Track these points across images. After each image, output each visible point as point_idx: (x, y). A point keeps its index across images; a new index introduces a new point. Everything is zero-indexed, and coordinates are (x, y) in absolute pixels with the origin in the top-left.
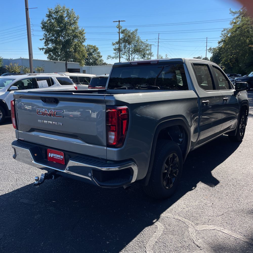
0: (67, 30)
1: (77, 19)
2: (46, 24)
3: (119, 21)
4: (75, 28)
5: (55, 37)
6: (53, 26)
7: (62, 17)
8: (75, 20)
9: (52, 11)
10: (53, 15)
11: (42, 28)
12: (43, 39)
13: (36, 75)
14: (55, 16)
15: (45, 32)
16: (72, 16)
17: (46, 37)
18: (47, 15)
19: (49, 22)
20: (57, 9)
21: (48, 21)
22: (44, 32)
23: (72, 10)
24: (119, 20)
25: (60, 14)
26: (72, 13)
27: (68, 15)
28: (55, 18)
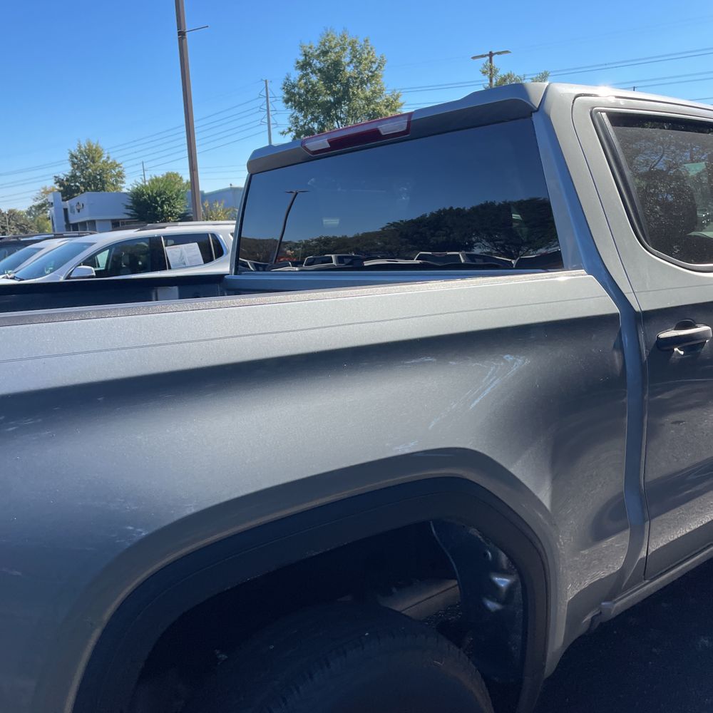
0: (350, 100)
1: (379, 67)
2: (297, 89)
3: (491, 55)
4: (374, 92)
5: (320, 123)
6: (313, 94)
7: (337, 65)
8: (374, 69)
9: (311, 51)
10: (315, 61)
11: (287, 101)
12: (290, 130)
13: (164, 228)
14: (318, 65)
15: (294, 111)
16: (366, 59)
17: (296, 126)
18: (298, 63)
19: (303, 81)
20: (324, 45)
21: (300, 81)
22: (290, 112)
23: (366, 41)
24: (490, 52)
25: (333, 58)
26: (366, 51)
27: (355, 57)
28: (320, 70)
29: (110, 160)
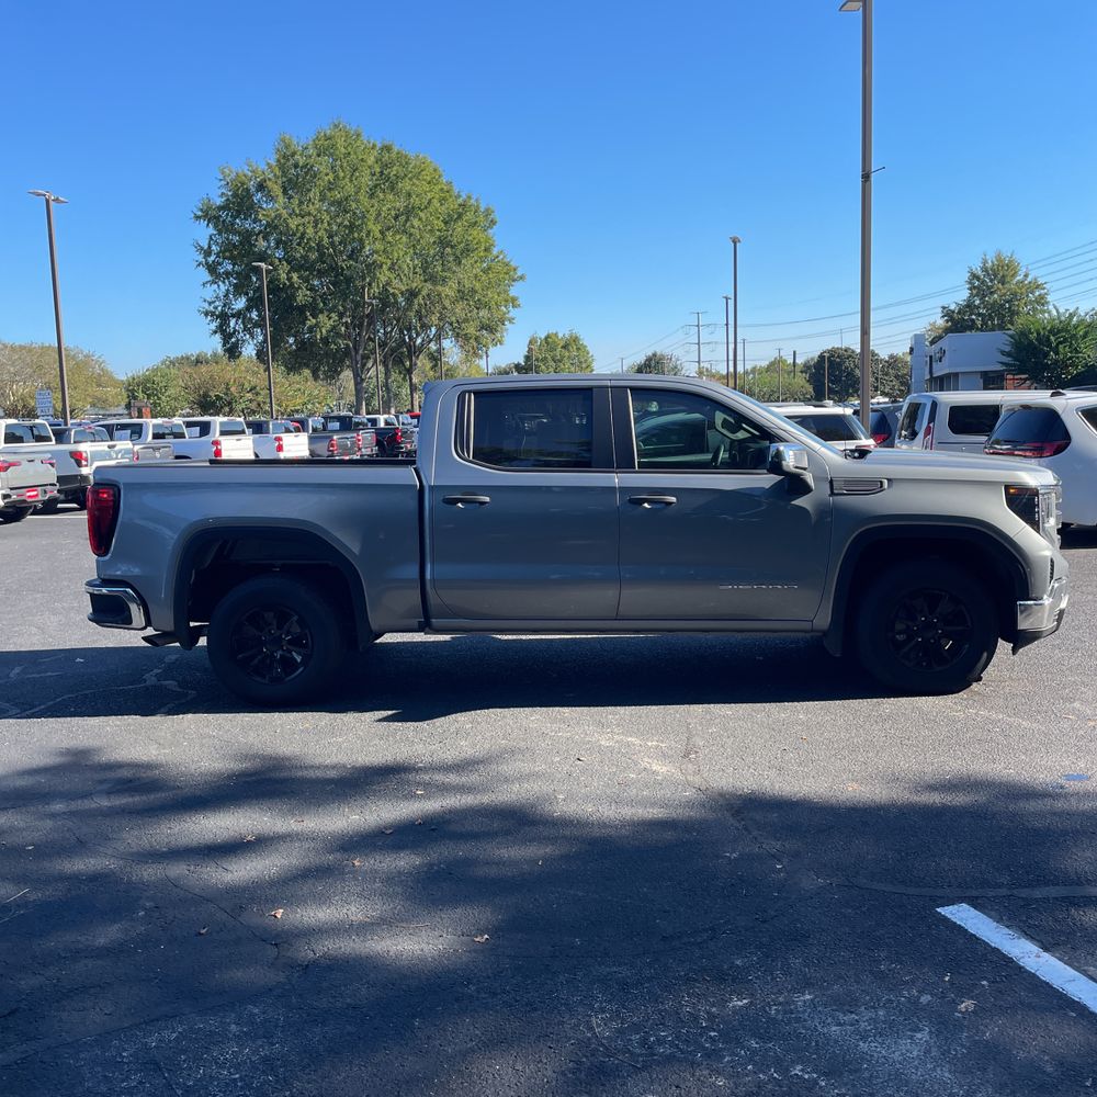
29: (1029, 279)
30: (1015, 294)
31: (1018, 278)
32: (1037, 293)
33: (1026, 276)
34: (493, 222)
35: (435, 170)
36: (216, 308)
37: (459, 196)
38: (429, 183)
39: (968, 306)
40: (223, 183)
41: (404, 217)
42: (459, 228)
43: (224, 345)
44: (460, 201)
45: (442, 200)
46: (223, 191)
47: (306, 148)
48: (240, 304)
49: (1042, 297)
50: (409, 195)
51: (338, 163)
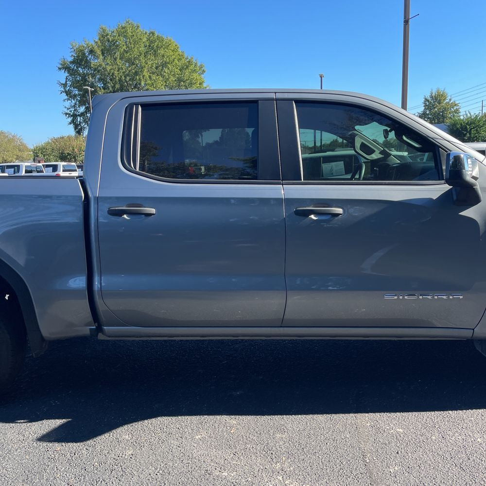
29: (452, 102)
30: (445, 108)
31: (447, 101)
32: (455, 108)
33: (450, 100)
34: (204, 71)
35: (176, 46)
36: (71, 111)
37: (187, 58)
38: (173, 51)
39: (423, 114)
40: (72, 50)
41: (161, 68)
42: (187, 72)
43: (75, 130)
44: (188, 60)
45: (179, 60)
46: (72, 54)
47: (113, 32)
48: (82, 109)
49: (457, 110)
50: (163, 56)
51: (128, 40)
